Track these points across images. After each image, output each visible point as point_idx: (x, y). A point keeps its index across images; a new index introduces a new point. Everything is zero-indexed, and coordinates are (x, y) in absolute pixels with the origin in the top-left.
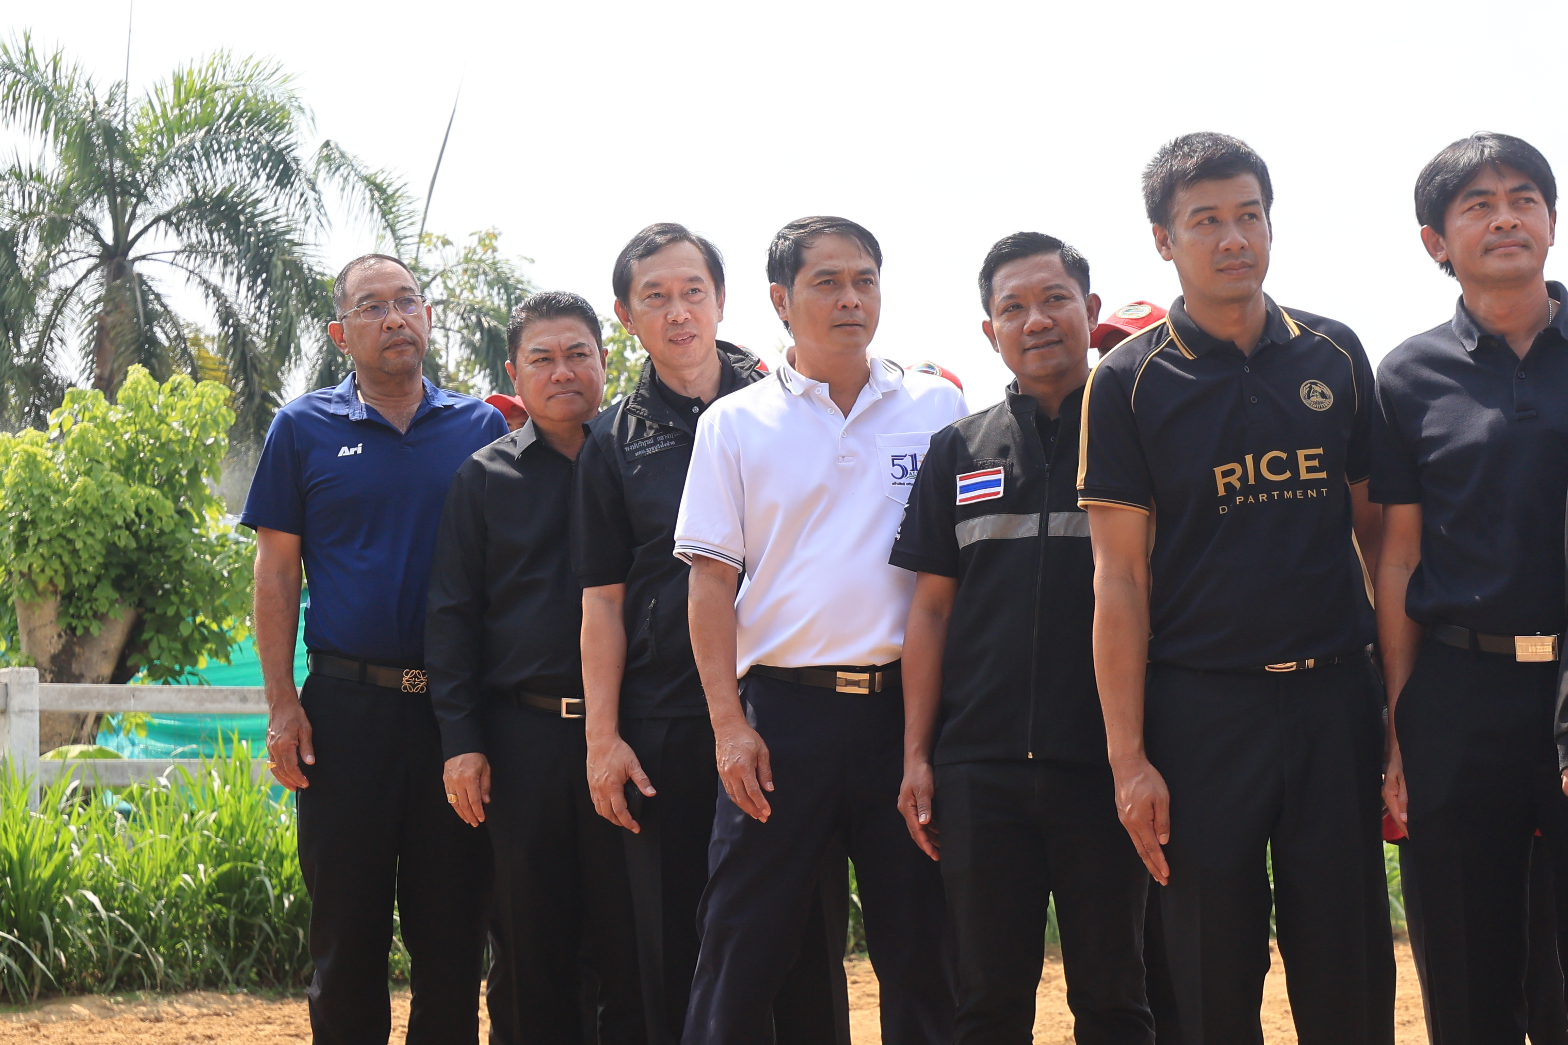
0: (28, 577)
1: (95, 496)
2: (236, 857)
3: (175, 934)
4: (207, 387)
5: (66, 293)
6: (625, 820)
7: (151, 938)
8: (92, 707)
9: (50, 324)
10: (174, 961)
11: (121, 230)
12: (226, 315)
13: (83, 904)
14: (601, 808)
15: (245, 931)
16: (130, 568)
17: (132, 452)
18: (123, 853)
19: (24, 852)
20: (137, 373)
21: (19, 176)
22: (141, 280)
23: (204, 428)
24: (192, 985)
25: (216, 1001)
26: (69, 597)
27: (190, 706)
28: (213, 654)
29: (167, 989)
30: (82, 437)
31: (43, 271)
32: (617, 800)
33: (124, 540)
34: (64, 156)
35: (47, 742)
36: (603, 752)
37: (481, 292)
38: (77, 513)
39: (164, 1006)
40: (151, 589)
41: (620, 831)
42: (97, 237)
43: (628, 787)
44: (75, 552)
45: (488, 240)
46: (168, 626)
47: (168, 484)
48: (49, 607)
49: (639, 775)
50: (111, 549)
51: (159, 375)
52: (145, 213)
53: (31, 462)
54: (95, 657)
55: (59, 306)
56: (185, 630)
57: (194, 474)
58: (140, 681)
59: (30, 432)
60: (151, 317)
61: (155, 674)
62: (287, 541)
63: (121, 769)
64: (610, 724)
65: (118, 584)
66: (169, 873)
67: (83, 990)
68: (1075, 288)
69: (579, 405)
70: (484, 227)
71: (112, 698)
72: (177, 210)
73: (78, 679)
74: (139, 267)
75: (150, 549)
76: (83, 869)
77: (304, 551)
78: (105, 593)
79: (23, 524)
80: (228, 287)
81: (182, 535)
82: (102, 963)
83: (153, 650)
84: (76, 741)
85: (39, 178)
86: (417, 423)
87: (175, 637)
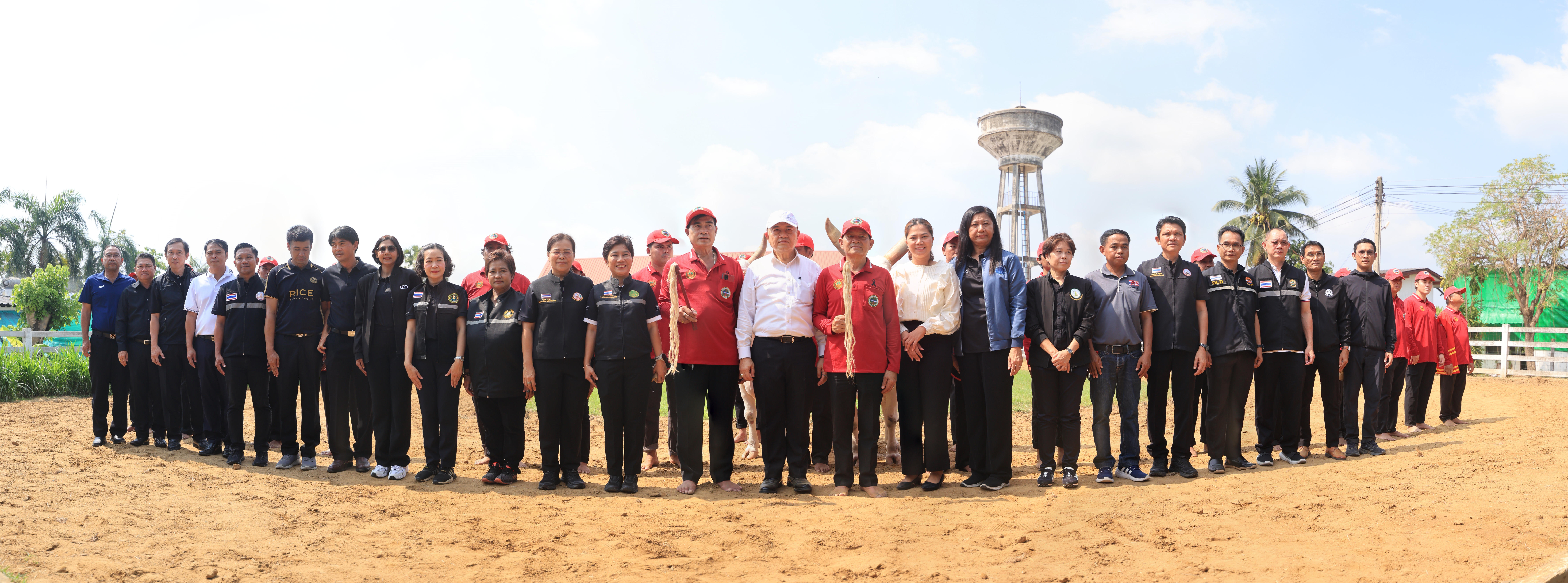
0: (28, 308)
1: (42, 291)
2: (73, 368)
3: (60, 384)
4: (64, 267)
5: (33, 246)
6: (158, 363)
7: (55, 385)
8: (42, 336)
9: (30, 253)
10: (61, 389)
11: (45, 232)
12: (67, 249)
13: (41, 377)
14: (153, 361)
15: (75, 383)
16: (49, 306)
17: (49, 281)
18: (49, 367)
19: (29, 367)
20: (49, 265)
21: (23, 222)
22: (49, 243)
23: (64, 276)
24: (64, 395)
25: (69, 398)
26: (37, 312)
27: (63, 335)
28: (67, 324)
29: (59, 395)
30: (39, 279)
31: (28, 242)
32: (157, 359)
33: (48, 300)
34: (34, 218)
35: (33, 343)
36: (154, 349)
37: (122, 243)
38: (38, 294)
39: (59, 399)
40: (54, 310)
41: (158, 366)
42: (40, 234)
43: (160, 356)
44: (38, 303)
45: (123, 232)
46: (58, 318)
47: (57, 288)
48: (33, 315)
49: (162, 354)
50: (45, 302)
51: (54, 265)
52: (50, 229)
53: (28, 284)
54: (43, 325)
55: (32, 249)
56: (61, 319)
57: (62, 285)
58: (52, 330)
59: (28, 278)
60: (51, 251)
61: (55, 328)
62: (88, 305)
63: (49, 349)
64: (156, 343)
65: (47, 309)
66: (59, 371)
67: (42, 395)
68: (254, 256)
69: (148, 277)
70: (123, 229)
71: (47, 334)
72: (57, 228)
73: (38, 330)
74: (49, 240)
75: (53, 302)
76: (42, 370)
77: (92, 308)
78: (44, 311)
79: (27, 297)
80: (68, 244)
81: (60, 299)
82: (45, 389)
83: (54, 323)
84: (39, 343)
85: (28, 222)
86: (116, 282)
87: (59, 320)
